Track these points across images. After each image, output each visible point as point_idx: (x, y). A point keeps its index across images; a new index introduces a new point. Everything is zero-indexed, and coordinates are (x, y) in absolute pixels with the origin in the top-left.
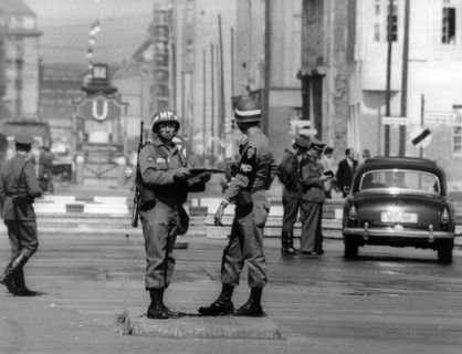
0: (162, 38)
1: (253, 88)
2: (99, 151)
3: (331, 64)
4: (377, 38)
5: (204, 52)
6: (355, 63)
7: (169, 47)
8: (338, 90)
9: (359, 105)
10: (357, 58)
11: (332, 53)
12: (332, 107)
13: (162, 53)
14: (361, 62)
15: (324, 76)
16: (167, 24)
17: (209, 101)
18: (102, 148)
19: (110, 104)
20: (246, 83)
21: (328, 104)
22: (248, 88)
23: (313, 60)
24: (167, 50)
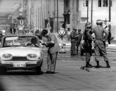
0: (25, 6)
1: (51, 17)
2: (21, 32)
3: (72, 12)
4: (84, 6)
5: (36, 9)
6: (79, 11)
7: (27, 8)
8: (73, 18)
9: (80, 21)
10: (79, 10)
11: (72, 9)
12: (72, 21)
13: (25, 10)
14: (80, 11)
15: (70, 14)
16: (26, 3)
17: (38, 20)
18: (22, 31)
19: (24, 21)
20: (49, 16)
21: (71, 21)
22: (50, 17)
23: (67, 11)
24: (26, 9)
